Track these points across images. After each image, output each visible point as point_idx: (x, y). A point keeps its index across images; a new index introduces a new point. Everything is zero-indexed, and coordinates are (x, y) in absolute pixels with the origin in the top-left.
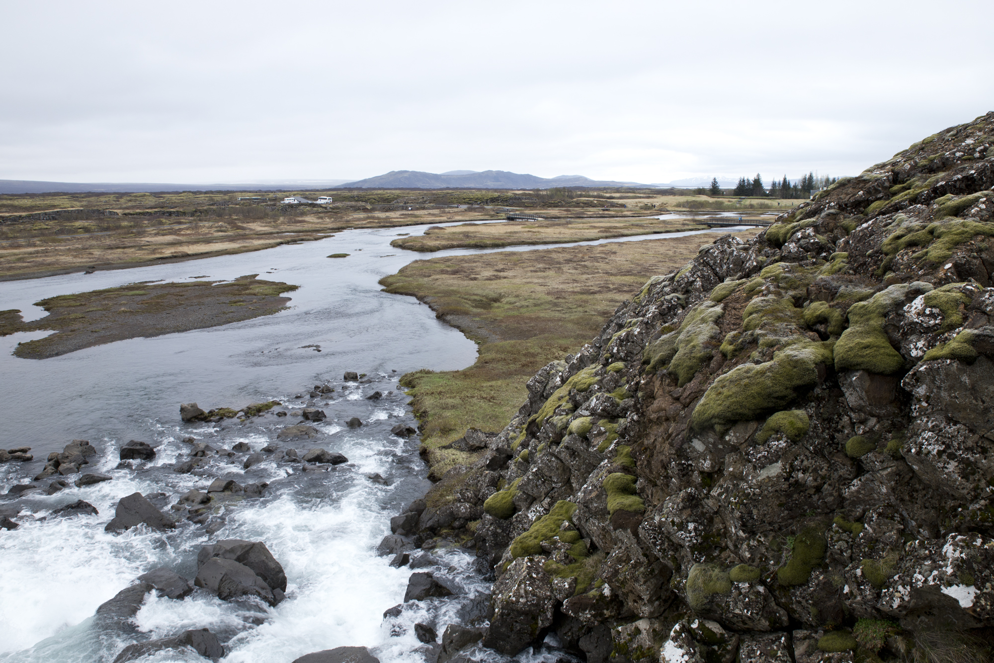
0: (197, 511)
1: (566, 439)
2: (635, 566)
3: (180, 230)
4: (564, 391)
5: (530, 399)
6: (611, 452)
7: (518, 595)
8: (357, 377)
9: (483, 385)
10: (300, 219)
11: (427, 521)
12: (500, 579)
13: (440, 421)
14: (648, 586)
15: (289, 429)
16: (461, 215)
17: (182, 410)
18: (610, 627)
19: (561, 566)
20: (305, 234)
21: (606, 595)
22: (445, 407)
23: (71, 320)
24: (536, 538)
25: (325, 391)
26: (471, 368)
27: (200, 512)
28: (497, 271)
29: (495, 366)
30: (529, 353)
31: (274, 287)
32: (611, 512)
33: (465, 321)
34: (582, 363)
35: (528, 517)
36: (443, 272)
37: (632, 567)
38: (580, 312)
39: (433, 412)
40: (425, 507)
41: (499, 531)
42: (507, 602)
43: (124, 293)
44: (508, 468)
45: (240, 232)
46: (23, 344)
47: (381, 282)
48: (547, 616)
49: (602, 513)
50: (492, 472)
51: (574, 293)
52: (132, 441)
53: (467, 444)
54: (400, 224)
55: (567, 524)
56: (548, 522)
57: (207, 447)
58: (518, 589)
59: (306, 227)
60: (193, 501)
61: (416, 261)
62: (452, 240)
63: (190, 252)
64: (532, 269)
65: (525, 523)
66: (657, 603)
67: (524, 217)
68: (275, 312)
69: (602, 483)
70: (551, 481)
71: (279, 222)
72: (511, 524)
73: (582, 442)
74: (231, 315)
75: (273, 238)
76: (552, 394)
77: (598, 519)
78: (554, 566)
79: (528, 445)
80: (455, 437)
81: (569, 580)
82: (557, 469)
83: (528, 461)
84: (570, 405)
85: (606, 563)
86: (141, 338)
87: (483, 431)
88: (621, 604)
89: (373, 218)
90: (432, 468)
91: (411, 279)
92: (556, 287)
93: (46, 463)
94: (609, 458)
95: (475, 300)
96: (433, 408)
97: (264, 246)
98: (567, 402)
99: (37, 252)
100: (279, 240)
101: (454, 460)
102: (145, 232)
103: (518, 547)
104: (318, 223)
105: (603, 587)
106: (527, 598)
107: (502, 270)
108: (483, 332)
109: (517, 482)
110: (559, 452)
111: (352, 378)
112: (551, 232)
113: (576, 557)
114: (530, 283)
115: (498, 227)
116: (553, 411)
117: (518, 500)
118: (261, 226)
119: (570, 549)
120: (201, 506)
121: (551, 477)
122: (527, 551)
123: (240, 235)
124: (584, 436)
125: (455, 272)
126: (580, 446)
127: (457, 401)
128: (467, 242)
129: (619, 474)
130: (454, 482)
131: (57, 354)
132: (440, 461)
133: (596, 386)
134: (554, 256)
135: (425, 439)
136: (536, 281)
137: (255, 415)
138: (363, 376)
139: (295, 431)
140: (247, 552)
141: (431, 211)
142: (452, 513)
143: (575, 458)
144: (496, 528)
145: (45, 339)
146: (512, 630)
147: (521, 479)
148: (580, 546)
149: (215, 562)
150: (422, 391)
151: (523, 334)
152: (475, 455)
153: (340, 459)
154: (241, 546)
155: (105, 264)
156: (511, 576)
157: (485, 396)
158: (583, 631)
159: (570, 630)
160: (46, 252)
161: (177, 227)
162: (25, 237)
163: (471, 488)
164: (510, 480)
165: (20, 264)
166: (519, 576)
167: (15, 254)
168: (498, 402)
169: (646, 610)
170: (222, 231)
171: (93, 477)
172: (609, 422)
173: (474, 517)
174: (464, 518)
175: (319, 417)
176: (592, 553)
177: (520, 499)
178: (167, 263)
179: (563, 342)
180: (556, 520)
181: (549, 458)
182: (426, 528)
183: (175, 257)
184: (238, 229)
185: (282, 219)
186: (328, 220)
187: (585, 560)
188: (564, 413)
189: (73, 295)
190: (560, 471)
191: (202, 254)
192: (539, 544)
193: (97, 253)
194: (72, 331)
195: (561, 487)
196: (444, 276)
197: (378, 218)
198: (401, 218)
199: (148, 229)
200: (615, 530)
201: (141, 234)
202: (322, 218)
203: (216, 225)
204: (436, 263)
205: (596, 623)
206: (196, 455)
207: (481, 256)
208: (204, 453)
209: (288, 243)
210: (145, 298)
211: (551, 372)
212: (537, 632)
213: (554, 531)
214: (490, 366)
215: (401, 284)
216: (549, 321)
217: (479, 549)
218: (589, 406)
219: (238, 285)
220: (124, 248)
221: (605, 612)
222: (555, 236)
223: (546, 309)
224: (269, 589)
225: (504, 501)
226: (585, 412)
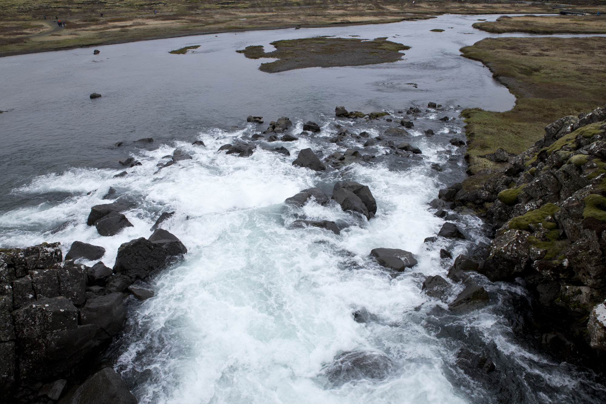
0: (337, 163)
1: (565, 166)
2: (591, 254)
3: (347, 7)
4: (573, 136)
5: (545, 137)
6: (596, 180)
7: (506, 249)
8: (436, 106)
9: (514, 123)
10: (418, 5)
11: (460, 195)
12: (498, 238)
13: (481, 140)
14: (597, 269)
15: (392, 129)
16: (525, 9)
17: (337, 109)
18: (561, 284)
19: (539, 241)
20: (419, 15)
21: (564, 265)
22: (486, 133)
23: (287, 54)
24: (527, 221)
25: (415, 111)
26: (508, 112)
27: (339, 164)
28: (542, 50)
29: (525, 113)
30: (552, 108)
31: (396, 46)
32: (585, 217)
33: (511, 81)
34: (591, 119)
35: (525, 208)
36: (504, 47)
37: (589, 254)
38: (599, 85)
39: (478, 134)
40: (461, 188)
41: (503, 211)
42: (499, 252)
43: (314, 41)
44: (518, 177)
45: (381, 10)
46: (264, 64)
47: (461, 50)
48: (521, 266)
49: (579, 217)
50: (507, 177)
51: (598, 71)
52: (310, 121)
53: (495, 157)
54: (481, 12)
55: (550, 217)
56: (537, 214)
57: (347, 131)
58: (507, 246)
59: (421, 10)
60: (336, 158)
61: (487, 39)
62: (515, 26)
63: (351, 21)
64: (570, 51)
65: (522, 211)
66: (600, 280)
67: (574, 13)
68: (394, 61)
69: (583, 198)
70: (546, 190)
71: (405, 6)
72: (512, 209)
73: (577, 170)
74: (369, 60)
75: (399, 16)
76: (562, 136)
77: (573, 220)
78: (534, 240)
79: (537, 165)
80: (488, 152)
81: (542, 250)
82: (553, 184)
83: (533, 175)
84: (574, 145)
85: (571, 247)
86: (320, 67)
87: (507, 151)
88: (573, 274)
89: (464, 7)
90: (470, 167)
91: (481, 50)
92: (585, 65)
93: (269, 126)
94: (593, 184)
95: (521, 69)
96: (479, 132)
97: (394, 21)
98: (573, 143)
99: (273, 15)
100: (403, 18)
101: (485, 165)
102: (328, 7)
103: (514, 223)
104: (428, 8)
105: (564, 260)
106: (511, 252)
107: (547, 50)
108: (522, 90)
109: (524, 186)
110: (558, 173)
111: (433, 106)
112: (593, 25)
113: (550, 238)
114: (565, 61)
115: (552, 19)
116: (560, 147)
117: (521, 197)
118: (394, 8)
119: (548, 233)
120: (339, 161)
121: (547, 188)
122: (519, 227)
123: (380, 13)
124: (579, 167)
125: (512, 49)
126: (574, 173)
127: (494, 131)
128: (526, 28)
129: (599, 195)
130: (482, 177)
131: (279, 71)
132: (476, 164)
133: (599, 136)
134: (590, 43)
135: (470, 150)
136: (570, 60)
137: (374, 118)
138: (439, 106)
139: (395, 131)
140: (360, 189)
141: (504, 5)
142: (477, 195)
143: (568, 179)
144: (502, 210)
145: (274, 63)
146: (497, 267)
147: (526, 184)
148: (554, 233)
149: (343, 191)
150: (474, 121)
151: (551, 96)
152: (499, 165)
153: (417, 151)
154: (357, 186)
155: (306, 24)
156: (505, 238)
157: (514, 131)
158: (542, 281)
159: (533, 278)
160: (277, 15)
161: (345, 5)
162: (268, 7)
163: (492, 184)
164: (519, 183)
165: (265, 22)
166: (510, 239)
167: (263, 16)
168: (522, 136)
169: (590, 282)
170: (370, 9)
171: (289, 136)
172: (602, 161)
173: (490, 200)
174: (483, 200)
175: (410, 125)
176: (562, 239)
177: (523, 196)
178: (338, 26)
179: (578, 105)
180: (543, 214)
181: (549, 176)
182: (459, 200)
183: (343, 23)
184: (380, 9)
185: (406, 4)
186: (435, 7)
187: (556, 242)
188: (569, 150)
189: (289, 40)
190: (554, 185)
191: (357, 22)
192: (528, 225)
193: (302, 18)
194: (286, 60)
195: (552, 195)
196: (504, 50)
197: (467, 8)
198: (483, 9)
199: (330, 6)
200: (584, 228)
201: (326, 8)
202: (431, 5)
203: (368, 5)
204: (501, 41)
205: (552, 279)
206: (340, 134)
207: (533, 39)
208: (344, 134)
209: (408, 20)
210: (324, 45)
211: (565, 123)
212: (512, 273)
213: (540, 220)
214: (522, 113)
215: (474, 52)
216: (572, 89)
217: (488, 219)
218: (589, 148)
219: (375, 43)
220: (316, 16)
221: (561, 275)
222: (596, 28)
223: (572, 81)
224: (367, 211)
225: (511, 195)
226: (585, 151)
